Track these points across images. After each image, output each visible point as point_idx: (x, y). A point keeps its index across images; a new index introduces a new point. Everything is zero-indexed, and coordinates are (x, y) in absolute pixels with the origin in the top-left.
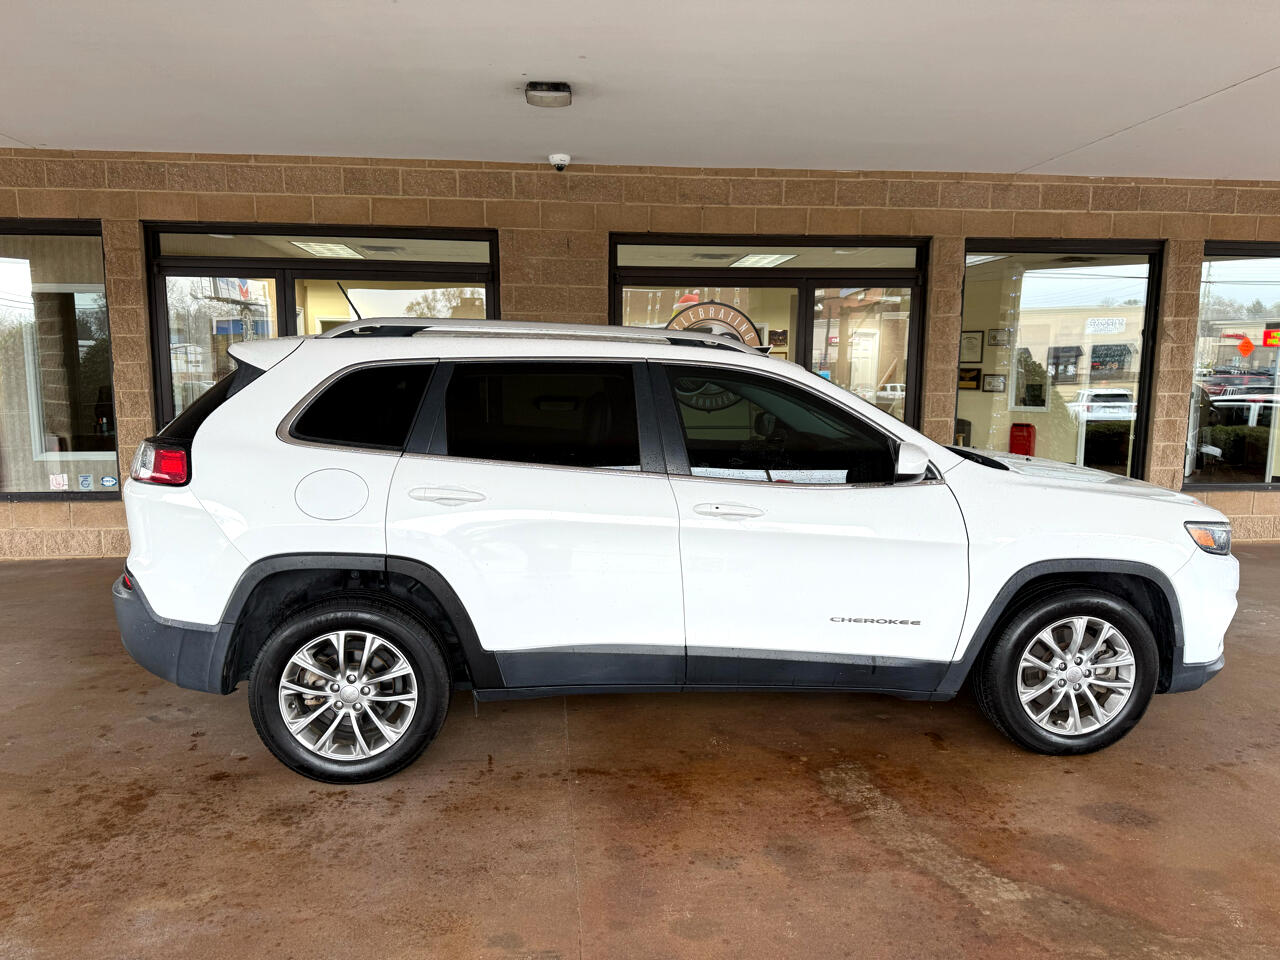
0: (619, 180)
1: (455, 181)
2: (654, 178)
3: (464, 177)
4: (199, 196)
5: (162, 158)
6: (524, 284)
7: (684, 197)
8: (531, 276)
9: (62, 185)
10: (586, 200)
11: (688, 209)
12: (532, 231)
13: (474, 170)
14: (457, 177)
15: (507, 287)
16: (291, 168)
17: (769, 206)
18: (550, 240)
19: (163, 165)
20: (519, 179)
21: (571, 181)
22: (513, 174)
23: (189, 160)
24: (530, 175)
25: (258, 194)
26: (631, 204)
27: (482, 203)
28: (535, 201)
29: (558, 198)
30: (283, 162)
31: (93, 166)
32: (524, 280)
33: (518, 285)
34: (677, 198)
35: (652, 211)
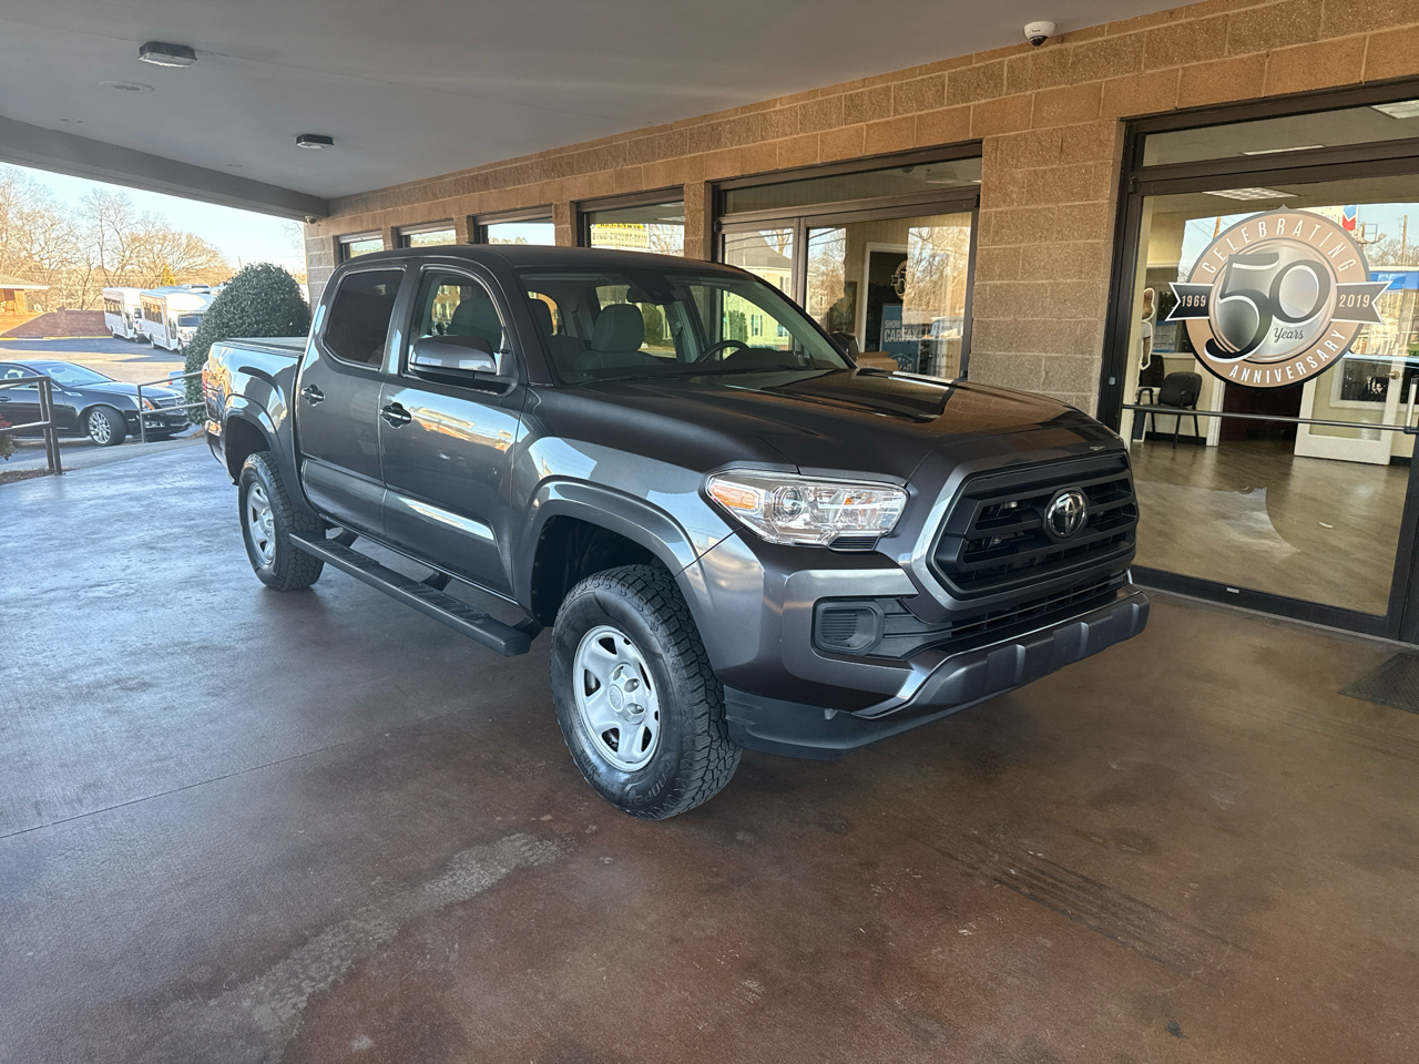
0: (1139, 38)
1: (943, 87)
2: (1190, 23)
3: (953, 79)
4: (742, 150)
5: (722, 117)
6: (1004, 208)
7: (1238, 42)
8: (1014, 196)
9: (665, 156)
10: (1091, 78)
11: (1242, 60)
12: (1020, 135)
13: (964, 68)
14: (947, 82)
15: (985, 213)
16: (804, 106)
17: (1397, 27)
18: (1040, 143)
19: (720, 124)
20: (1011, 69)
21: (1076, 55)
22: (1006, 63)
23: (736, 115)
24: (1024, 58)
25: (780, 139)
26: (1153, 71)
27: (969, 108)
28: (1029, 93)
29: (1055, 84)
30: (800, 100)
31: (681, 135)
32: (1004, 202)
33: (998, 209)
34: (1227, 46)
35: (1184, 75)
